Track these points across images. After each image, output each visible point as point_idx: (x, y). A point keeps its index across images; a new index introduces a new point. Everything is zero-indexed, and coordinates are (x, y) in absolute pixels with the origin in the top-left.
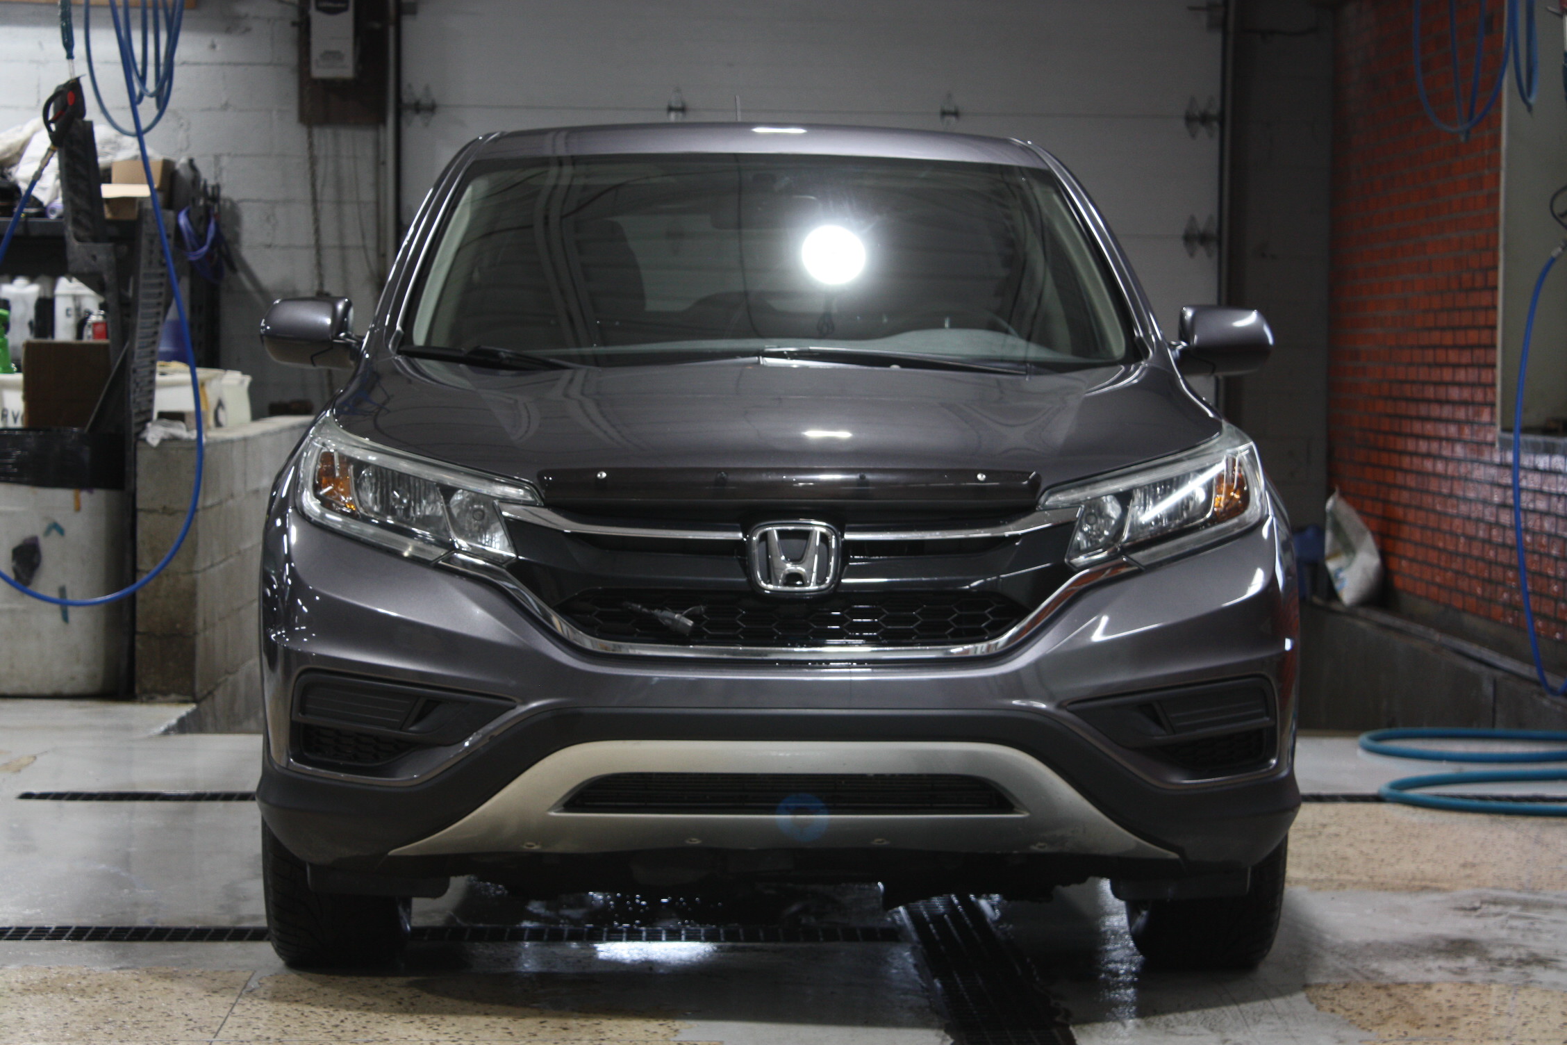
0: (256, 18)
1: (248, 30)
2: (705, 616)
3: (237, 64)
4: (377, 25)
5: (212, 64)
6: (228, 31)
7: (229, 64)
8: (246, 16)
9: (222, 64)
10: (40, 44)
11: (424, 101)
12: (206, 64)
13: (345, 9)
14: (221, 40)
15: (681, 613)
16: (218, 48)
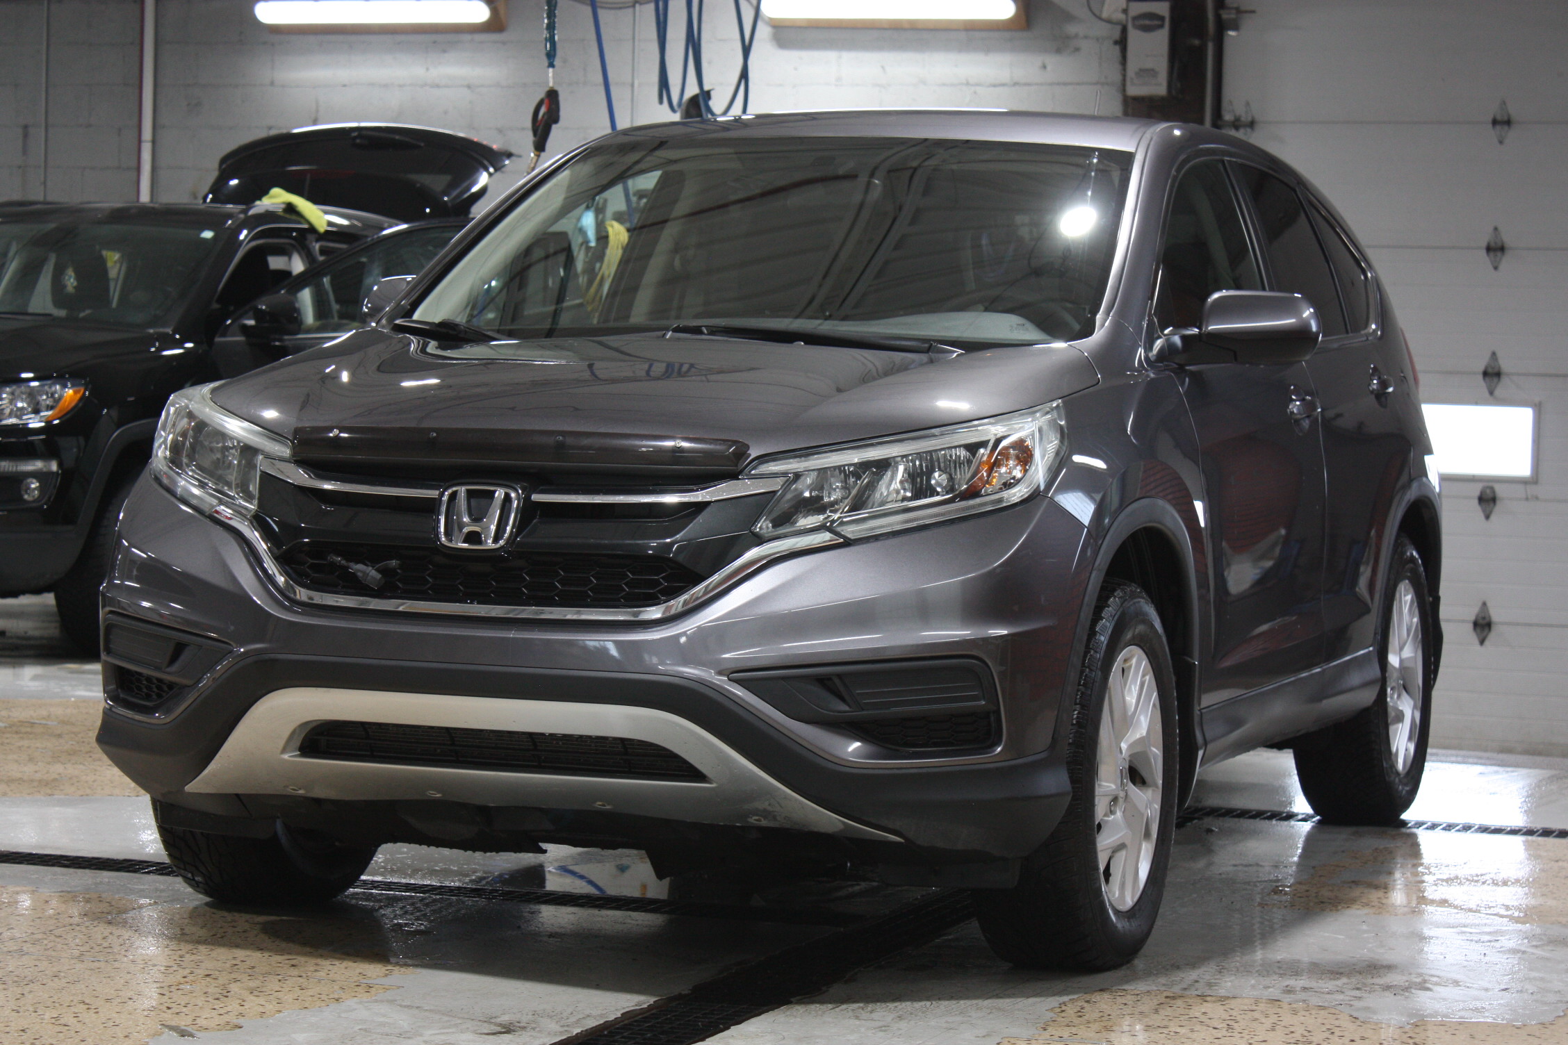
0: (1086, 37)
1: (1077, 49)
2: (399, 571)
3: (1065, 84)
4: (1197, 42)
5: (1041, 84)
6: (1058, 51)
7: (1058, 84)
8: (1076, 36)
9: (1051, 84)
10: (883, 67)
11: (1245, 118)
12: (1037, 84)
13: (1162, 26)
14: (1052, 60)
15: (373, 567)
16: (1049, 68)
